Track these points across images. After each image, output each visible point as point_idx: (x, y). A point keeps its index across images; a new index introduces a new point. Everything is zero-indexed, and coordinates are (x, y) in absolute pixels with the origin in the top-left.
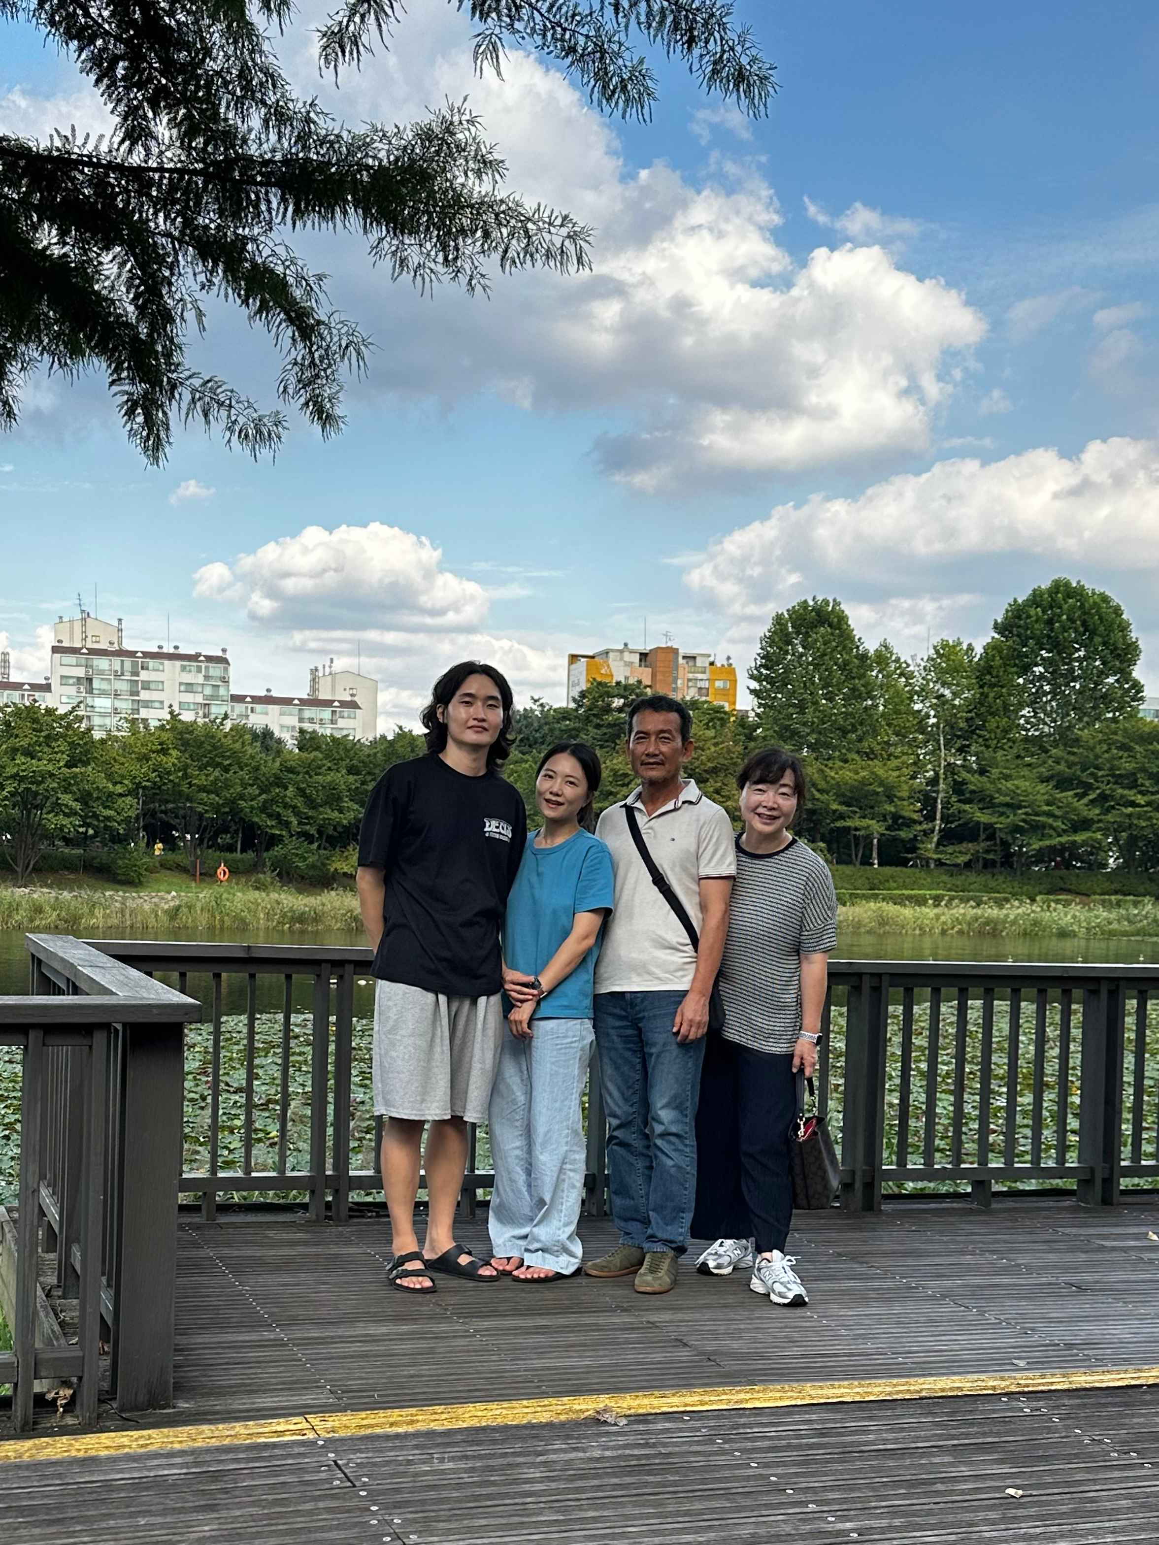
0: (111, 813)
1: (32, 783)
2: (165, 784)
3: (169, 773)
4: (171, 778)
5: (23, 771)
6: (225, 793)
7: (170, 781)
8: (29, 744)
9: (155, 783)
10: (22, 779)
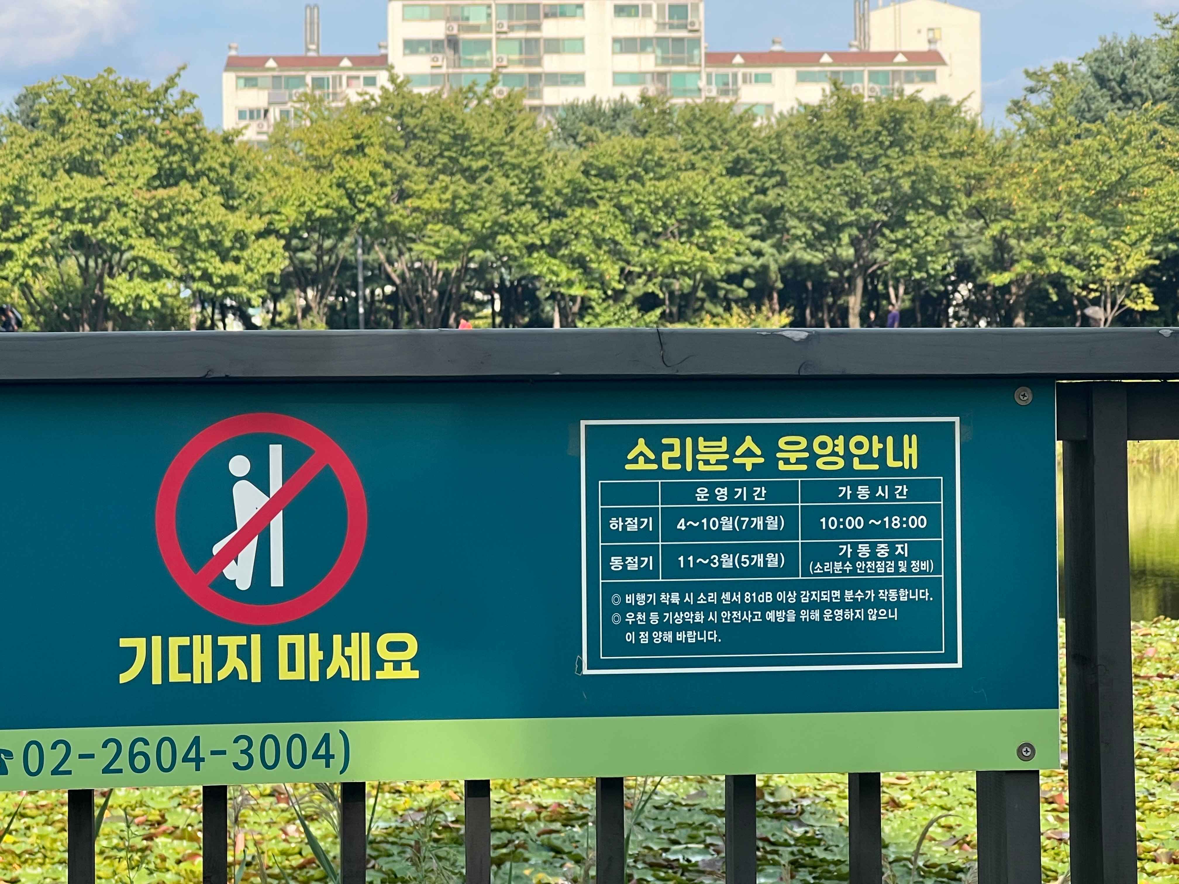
0: (238, 270)
1: (83, 221)
2: (360, 211)
3: (367, 191)
4: (370, 198)
5: (65, 199)
6: (472, 221)
7: (370, 205)
8: (83, 150)
9: (339, 210)
10: (68, 215)
